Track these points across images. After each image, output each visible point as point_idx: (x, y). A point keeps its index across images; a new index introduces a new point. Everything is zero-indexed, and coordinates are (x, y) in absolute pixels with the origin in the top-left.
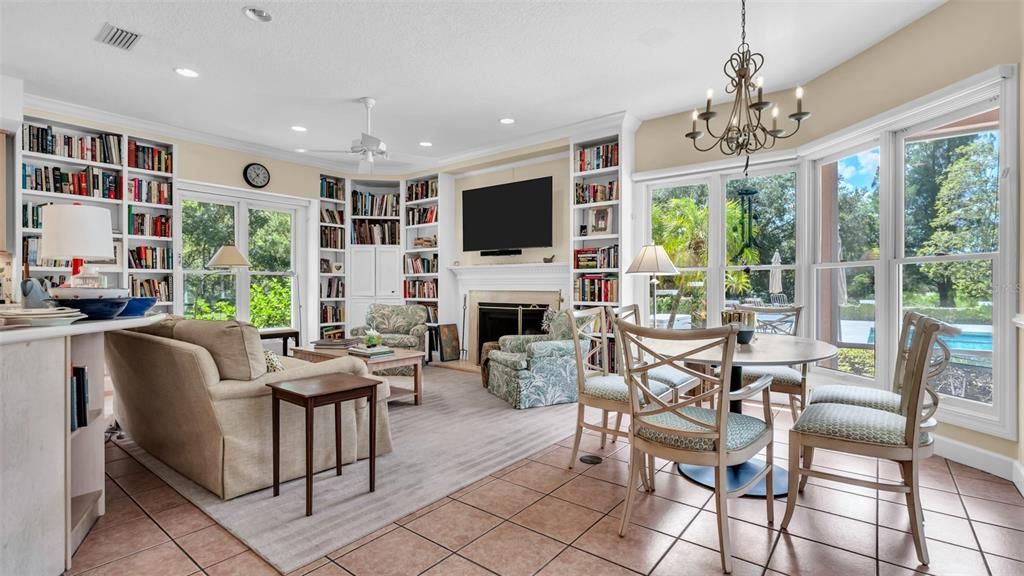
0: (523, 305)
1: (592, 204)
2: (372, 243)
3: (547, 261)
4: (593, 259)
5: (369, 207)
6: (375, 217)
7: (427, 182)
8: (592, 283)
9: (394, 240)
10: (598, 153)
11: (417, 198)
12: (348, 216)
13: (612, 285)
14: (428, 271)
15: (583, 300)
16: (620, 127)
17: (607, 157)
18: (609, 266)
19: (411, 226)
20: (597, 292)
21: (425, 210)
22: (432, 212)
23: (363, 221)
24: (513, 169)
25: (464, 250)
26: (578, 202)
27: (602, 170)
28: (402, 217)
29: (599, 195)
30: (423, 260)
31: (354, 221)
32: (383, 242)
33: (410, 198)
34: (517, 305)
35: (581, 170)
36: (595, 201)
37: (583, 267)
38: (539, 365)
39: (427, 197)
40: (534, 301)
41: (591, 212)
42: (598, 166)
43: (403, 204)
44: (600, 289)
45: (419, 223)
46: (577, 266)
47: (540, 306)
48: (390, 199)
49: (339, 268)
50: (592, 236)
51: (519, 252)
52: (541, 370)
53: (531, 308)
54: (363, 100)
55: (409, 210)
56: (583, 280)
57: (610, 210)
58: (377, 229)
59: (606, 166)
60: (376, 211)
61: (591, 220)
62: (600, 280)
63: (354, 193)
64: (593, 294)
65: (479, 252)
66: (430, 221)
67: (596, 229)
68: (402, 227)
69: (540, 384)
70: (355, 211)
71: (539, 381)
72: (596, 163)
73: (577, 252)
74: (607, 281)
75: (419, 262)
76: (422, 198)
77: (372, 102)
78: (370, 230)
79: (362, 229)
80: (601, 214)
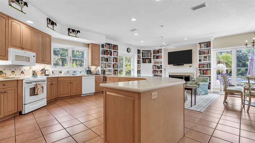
0: (185, 76)
1: (203, 55)
2: (146, 63)
3: (190, 67)
4: (203, 66)
5: (145, 56)
6: (147, 58)
7: (159, 50)
8: (203, 71)
9: (150, 62)
10: (205, 45)
11: (156, 54)
12: (141, 57)
13: (208, 72)
14: (159, 69)
15: (201, 75)
16: (211, 40)
17: (207, 46)
18: (208, 68)
19: (154, 59)
20: (204, 73)
21: (158, 56)
22: (160, 57)
23: (144, 58)
24: (180, 48)
25: (168, 64)
26: (200, 55)
27: (206, 48)
28: (152, 58)
29: (205, 53)
30: (157, 67)
31: (142, 58)
32: (148, 63)
33: (154, 53)
34: (183, 76)
35: (200, 48)
36: (204, 54)
37: (201, 68)
38: (200, 87)
39: (159, 53)
40: (187, 75)
41: (202, 57)
42: (205, 47)
43: (152, 55)
44: (205, 72)
45: (156, 59)
46: (199, 68)
47: (188, 76)
48: (149, 54)
49: (139, 68)
50: (203, 62)
51: (183, 65)
52: (200, 88)
53: (186, 76)
54: (162, 37)
55: (154, 56)
56: (201, 71)
57: (208, 57)
58: (147, 60)
59: (207, 47)
60: (147, 56)
61: (203, 58)
62: (205, 70)
63: (142, 53)
64: (203, 73)
65: (173, 65)
66: (160, 58)
67: (204, 60)
68: (152, 59)
69: (201, 91)
70: (143, 56)
71: (200, 90)
72: (204, 47)
73: (199, 65)
74: (207, 71)
75: (156, 67)
76: (157, 54)
77: (164, 37)
78: (146, 60)
79: (144, 60)
80: (205, 57)
